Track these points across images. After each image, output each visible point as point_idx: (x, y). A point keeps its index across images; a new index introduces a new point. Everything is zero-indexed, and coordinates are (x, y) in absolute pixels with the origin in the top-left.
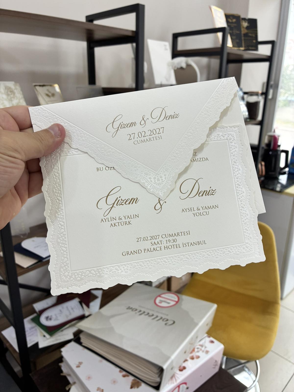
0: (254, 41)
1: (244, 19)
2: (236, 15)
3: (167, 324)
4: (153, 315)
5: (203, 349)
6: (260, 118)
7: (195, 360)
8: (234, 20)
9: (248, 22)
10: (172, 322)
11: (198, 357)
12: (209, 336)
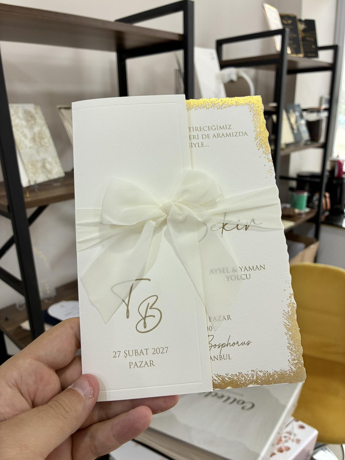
0: (313, 47)
1: (300, 20)
2: (291, 16)
3: (245, 408)
4: (222, 396)
5: (292, 437)
6: (322, 140)
7: (285, 453)
8: (290, 22)
9: (304, 23)
10: (251, 405)
11: (288, 449)
12: (297, 419)
